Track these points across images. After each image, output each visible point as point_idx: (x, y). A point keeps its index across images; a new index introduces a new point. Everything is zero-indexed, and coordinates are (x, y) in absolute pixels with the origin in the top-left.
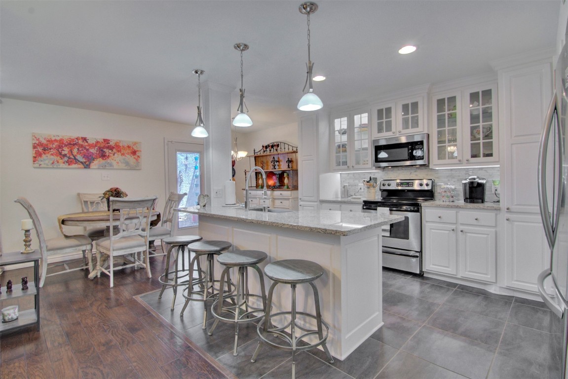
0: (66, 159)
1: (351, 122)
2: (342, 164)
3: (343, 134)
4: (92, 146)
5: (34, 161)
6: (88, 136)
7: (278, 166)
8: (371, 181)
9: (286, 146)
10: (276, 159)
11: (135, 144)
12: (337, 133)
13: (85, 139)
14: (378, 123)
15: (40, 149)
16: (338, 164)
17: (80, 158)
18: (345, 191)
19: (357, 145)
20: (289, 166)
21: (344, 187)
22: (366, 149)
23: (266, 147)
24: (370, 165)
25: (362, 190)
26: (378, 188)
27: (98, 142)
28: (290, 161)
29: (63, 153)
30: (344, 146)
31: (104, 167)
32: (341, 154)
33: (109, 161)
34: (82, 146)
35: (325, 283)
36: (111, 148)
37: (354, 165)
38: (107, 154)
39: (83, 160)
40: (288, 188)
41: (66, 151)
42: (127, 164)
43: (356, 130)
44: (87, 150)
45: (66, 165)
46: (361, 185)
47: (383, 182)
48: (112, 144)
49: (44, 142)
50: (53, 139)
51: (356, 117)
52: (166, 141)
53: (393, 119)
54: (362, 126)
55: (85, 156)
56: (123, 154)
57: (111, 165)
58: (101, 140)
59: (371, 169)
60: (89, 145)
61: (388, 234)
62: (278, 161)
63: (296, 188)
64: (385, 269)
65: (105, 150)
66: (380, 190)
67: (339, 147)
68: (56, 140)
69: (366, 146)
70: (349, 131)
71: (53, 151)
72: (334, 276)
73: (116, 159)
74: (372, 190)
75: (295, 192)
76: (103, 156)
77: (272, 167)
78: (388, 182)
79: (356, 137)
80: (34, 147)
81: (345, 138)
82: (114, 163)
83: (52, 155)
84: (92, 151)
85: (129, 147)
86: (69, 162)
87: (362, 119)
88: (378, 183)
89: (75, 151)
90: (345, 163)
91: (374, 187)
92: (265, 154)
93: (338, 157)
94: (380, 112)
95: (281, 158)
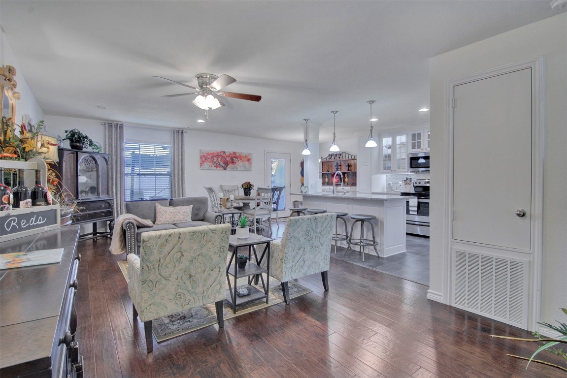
0: (215, 164)
1: (394, 141)
2: (387, 169)
3: (388, 148)
4: (228, 156)
5: (201, 166)
6: (226, 150)
7: (340, 169)
8: (407, 181)
9: (347, 155)
10: (339, 164)
11: (249, 154)
12: (384, 148)
13: (224, 152)
14: (412, 143)
15: (204, 159)
16: (385, 168)
17: (222, 164)
18: (389, 186)
19: (398, 156)
20: (348, 169)
21: (389, 184)
22: (404, 159)
23: (332, 155)
24: (406, 170)
25: (402, 186)
26: (412, 185)
27: (230, 154)
28: (349, 166)
29: (214, 161)
30: (389, 156)
31: (232, 169)
32: (387, 162)
33: (236, 165)
34: (223, 157)
35: (377, 225)
36: (237, 157)
37: (396, 170)
38: (235, 161)
39: (223, 165)
40: (348, 184)
41: (215, 160)
42: (245, 167)
43: (398, 146)
44: (225, 159)
45: (215, 168)
46: (401, 183)
47: (416, 181)
48: (237, 155)
49: (205, 154)
50: (210, 152)
51: (397, 137)
52: (266, 152)
53: (422, 141)
54: (402, 144)
55: (224, 163)
56: (243, 161)
57: (237, 168)
58: (232, 153)
59: (407, 172)
60: (226, 156)
61: (416, 213)
62: (340, 166)
63: (354, 184)
64: (408, 234)
65: (234, 159)
66: (414, 186)
67: (386, 157)
68: (211, 153)
69: (404, 157)
70: (392, 147)
71: (210, 160)
72: (381, 221)
73: (239, 164)
74: (408, 186)
75: (354, 187)
76: (233, 162)
77: (336, 170)
78: (419, 181)
79: (398, 151)
80: (201, 158)
81: (390, 151)
82: (238, 167)
83: (209, 162)
84: (228, 159)
85: (246, 156)
86: (217, 167)
87: (401, 139)
88: (412, 181)
89: (220, 159)
90: (389, 168)
91: (409, 184)
92: (330, 160)
93: (384, 164)
94: (414, 135)
95: (342, 163)
